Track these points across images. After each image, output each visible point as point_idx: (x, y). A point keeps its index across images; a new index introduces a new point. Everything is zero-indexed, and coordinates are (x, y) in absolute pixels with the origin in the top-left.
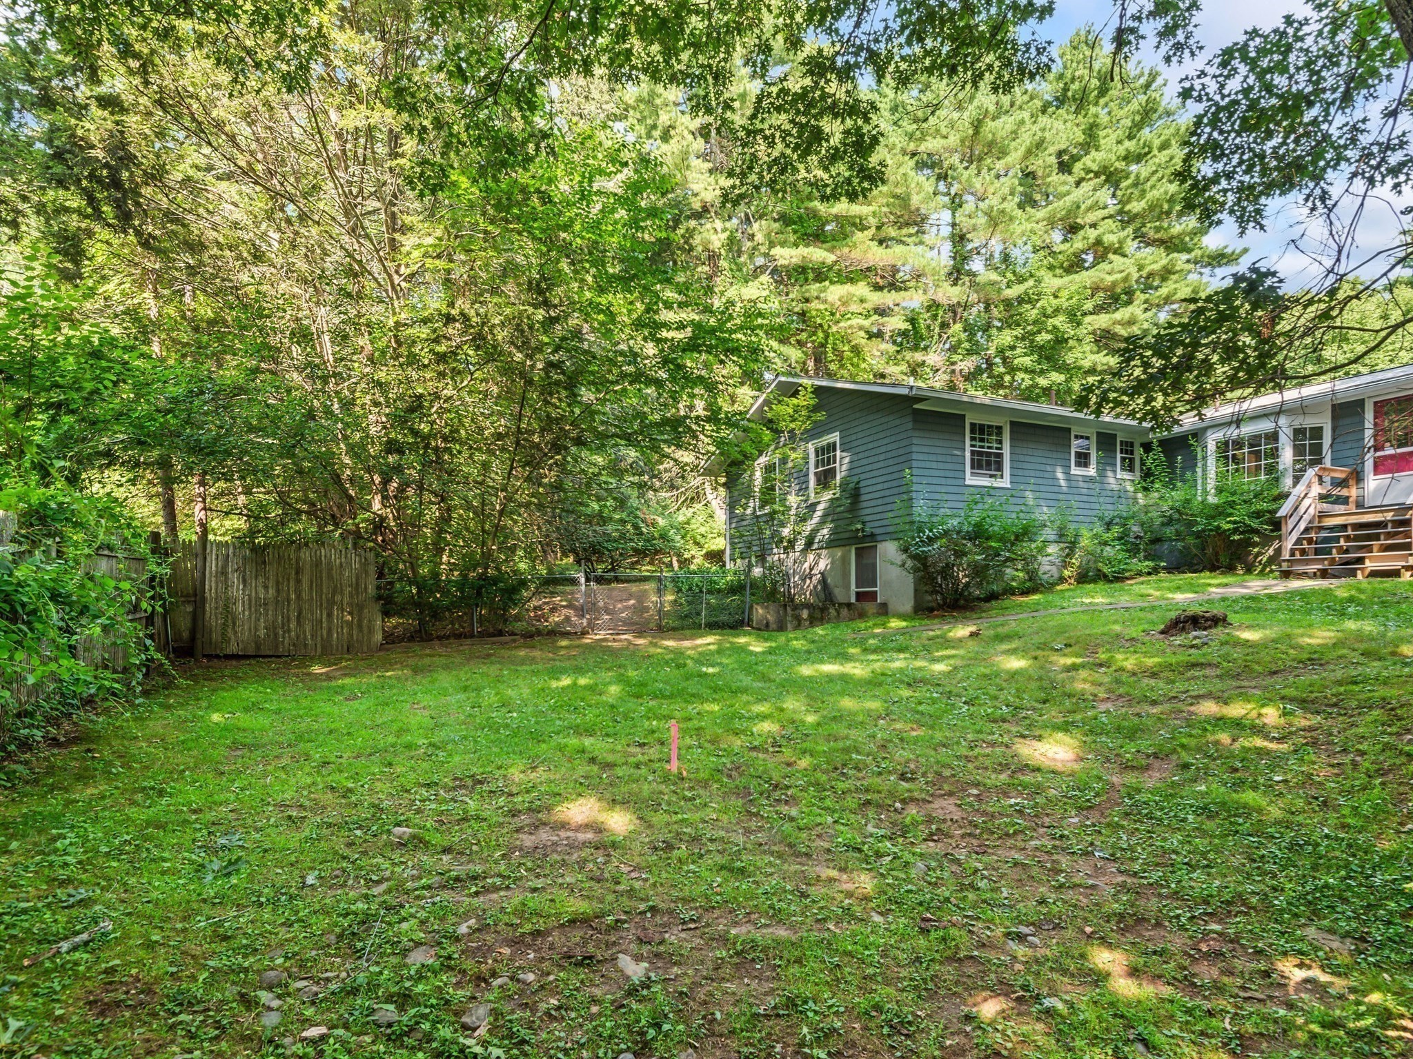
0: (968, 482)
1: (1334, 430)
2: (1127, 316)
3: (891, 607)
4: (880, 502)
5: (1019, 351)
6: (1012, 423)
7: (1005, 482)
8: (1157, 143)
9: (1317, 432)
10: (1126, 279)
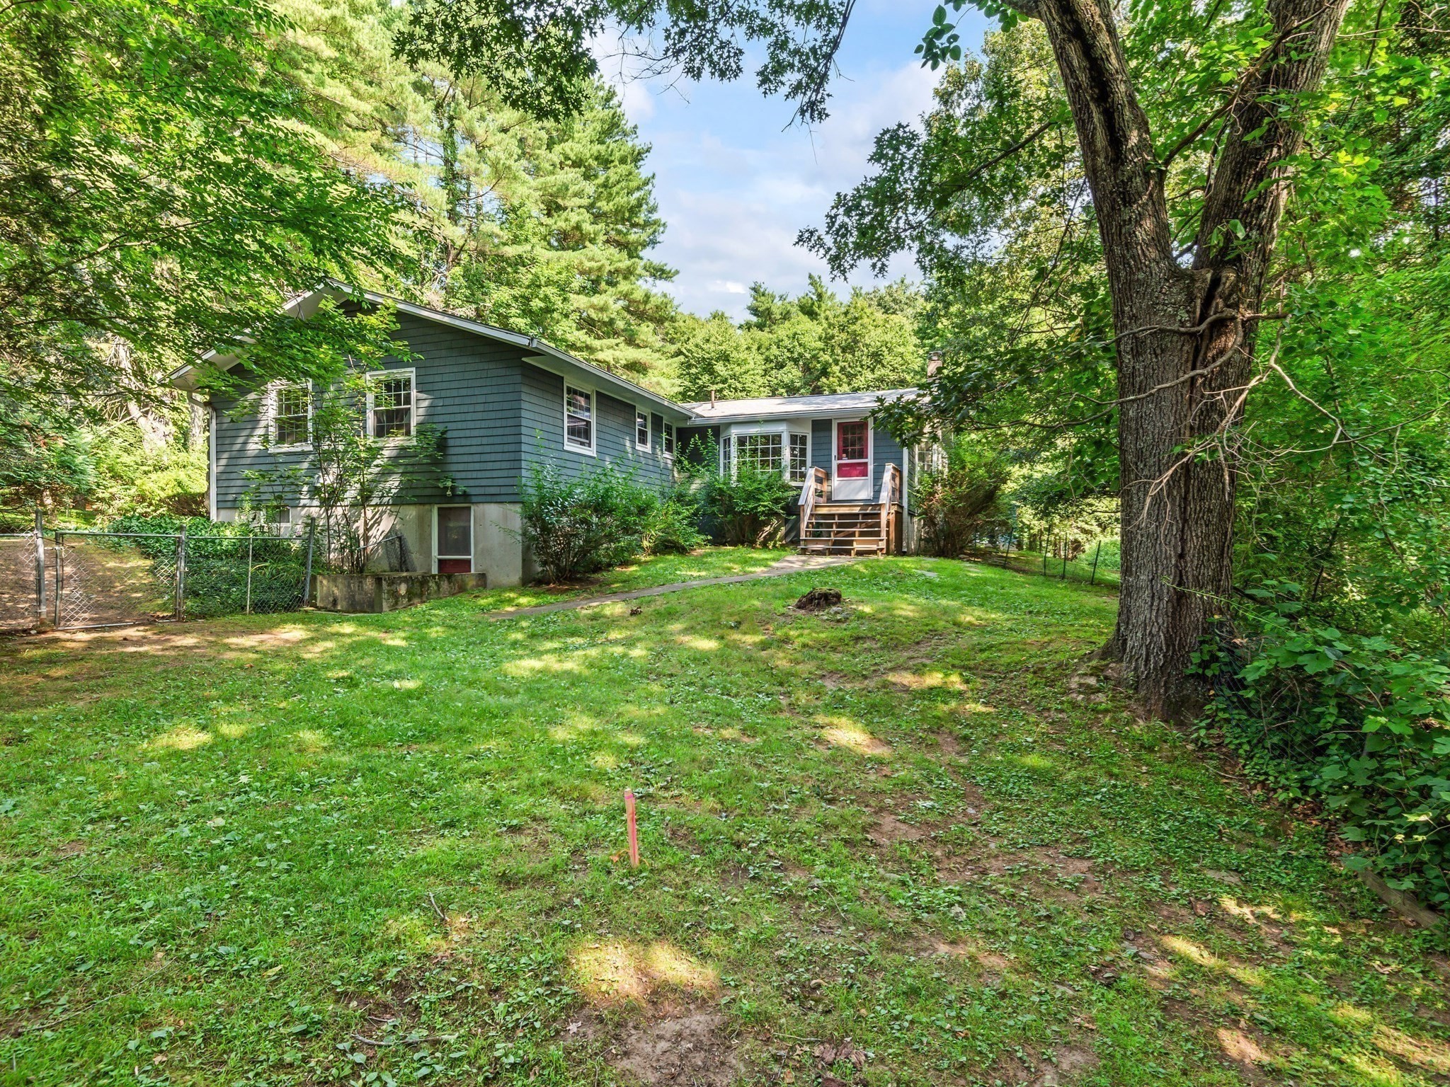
0: (566, 448)
1: (813, 437)
2: (602, 303)
3: (490, 578)
4: (476, 458)
5: (513, 311)
6: (598, 393)
7: (592, 451)
8: (617, 155)
9: (803, 440)
10: (600, 269)
